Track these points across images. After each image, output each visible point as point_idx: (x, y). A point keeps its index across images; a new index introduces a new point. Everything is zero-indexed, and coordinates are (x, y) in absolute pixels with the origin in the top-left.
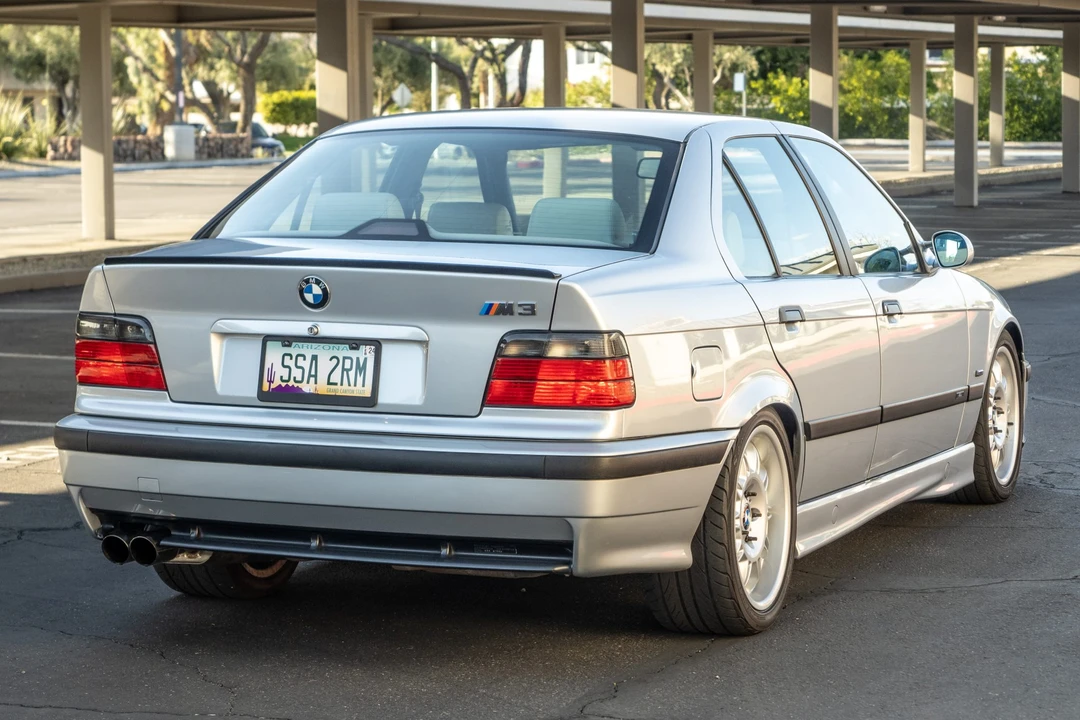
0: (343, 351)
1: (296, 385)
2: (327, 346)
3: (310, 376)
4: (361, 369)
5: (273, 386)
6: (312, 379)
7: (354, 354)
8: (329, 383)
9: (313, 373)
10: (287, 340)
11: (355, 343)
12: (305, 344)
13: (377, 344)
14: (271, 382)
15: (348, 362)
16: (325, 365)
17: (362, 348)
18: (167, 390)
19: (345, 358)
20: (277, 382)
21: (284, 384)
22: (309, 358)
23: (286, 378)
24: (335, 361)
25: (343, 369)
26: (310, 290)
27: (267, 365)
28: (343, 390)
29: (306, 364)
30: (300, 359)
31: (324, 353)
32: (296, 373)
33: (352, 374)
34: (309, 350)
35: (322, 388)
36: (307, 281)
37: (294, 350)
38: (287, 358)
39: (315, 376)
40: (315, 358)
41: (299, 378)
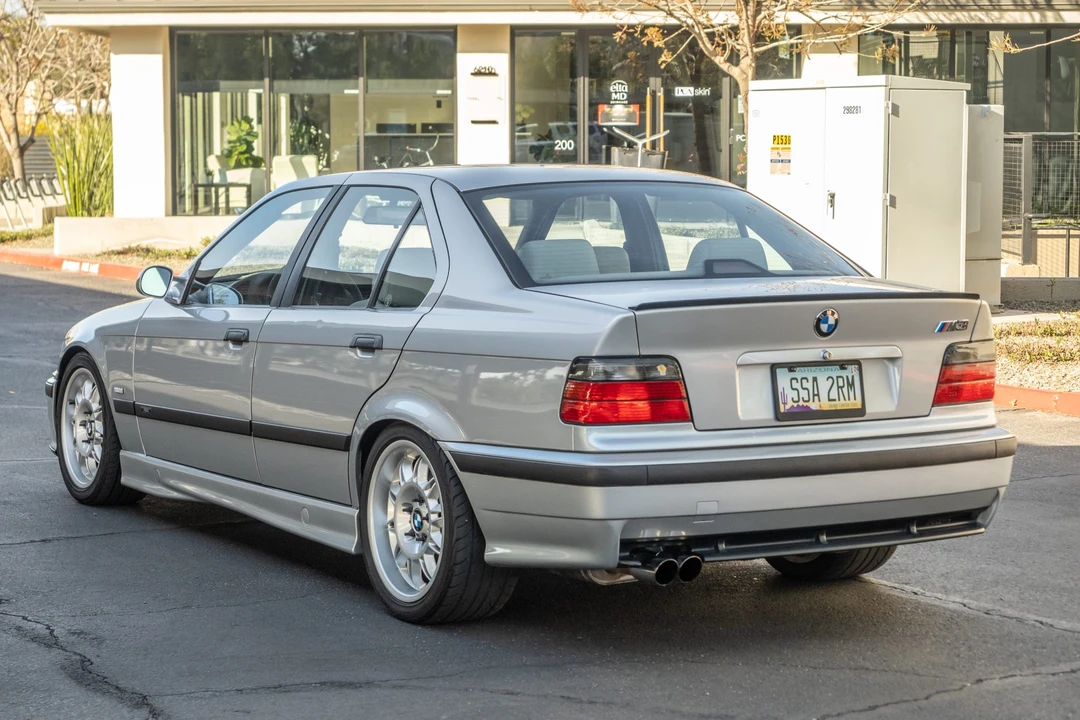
0: (835, 372)
1: (805, 404)
2: (822, 368)
3: (814, 395)
4: (851, 385)
5: (788, 407)
6: (816, 398)
7: (844, 373)
8: (830, 400)
9: (816, 392)
10: (791, 367)
11: (842, 364)
12: (806, 369)
13: (857, 362)
14: (785, 404)
15: (840, 380)
16: (824, 385)
17: (849, 367)
18: (693, 421)
19: (838, 377)
20: (790, 404)
21: (795, 405)
22: (811, 380)
23: (796, 399)
24: (830, 380)
25: (839, 387)
26: (826, 322)
27: (780, 390)
28: (841, 405)
29: (809, 385)
30: (805, 381)
31: (822, 375)
32: (804, 394)
33: (845, 389)
34: (809, 373)
35: (826, 405)
36: (825, 313)
37: (799, 374)
38: (794, 382)
39: (818, 395)
40: (815, 379)
41: (806, 398)
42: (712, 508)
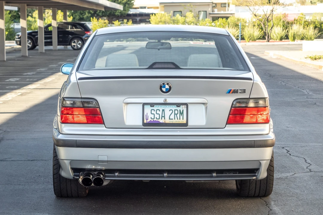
0: (174, 108)
1: (157, 120)
2: (168, 106)
3: (162, 117)
4: (182, 113)
5: (148, 121)
6: (163, 118)
7: (178, 109)
8: (170, 119)
9: (163, 115)
10: (152, 105)
11: (178, 105)
12: (159, 106)
13: (186, 104)
14: (147, 119)
15: (176, 111)
16: (168, 113)
17: (181, 106)
18: (104, 124)
19: (175, 110)
20: (149, 120)
21: (152, 120)
22: (161, 111)
23: (153, 118)
24: (171, 111)
25: (175, 114)
26: (164, 87)
27: (145, 114)
28: (175, 121)
29: (160, 113)
30: (158, 111)
31: (167, 109)
32: (157, 116)
33: (178, 115)
34: (161, 108)
35: (167, 121)
36: (164, 84)
37: (156, 108)
38: (153, 111)
39: (164, 117)
40: (163, 110)
41: (158, 118)
42: (105, 158)
